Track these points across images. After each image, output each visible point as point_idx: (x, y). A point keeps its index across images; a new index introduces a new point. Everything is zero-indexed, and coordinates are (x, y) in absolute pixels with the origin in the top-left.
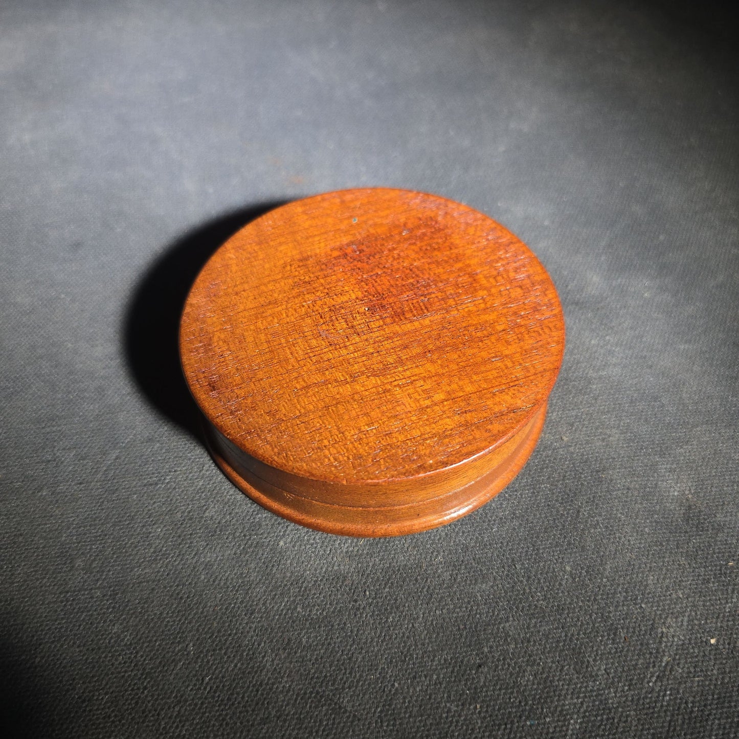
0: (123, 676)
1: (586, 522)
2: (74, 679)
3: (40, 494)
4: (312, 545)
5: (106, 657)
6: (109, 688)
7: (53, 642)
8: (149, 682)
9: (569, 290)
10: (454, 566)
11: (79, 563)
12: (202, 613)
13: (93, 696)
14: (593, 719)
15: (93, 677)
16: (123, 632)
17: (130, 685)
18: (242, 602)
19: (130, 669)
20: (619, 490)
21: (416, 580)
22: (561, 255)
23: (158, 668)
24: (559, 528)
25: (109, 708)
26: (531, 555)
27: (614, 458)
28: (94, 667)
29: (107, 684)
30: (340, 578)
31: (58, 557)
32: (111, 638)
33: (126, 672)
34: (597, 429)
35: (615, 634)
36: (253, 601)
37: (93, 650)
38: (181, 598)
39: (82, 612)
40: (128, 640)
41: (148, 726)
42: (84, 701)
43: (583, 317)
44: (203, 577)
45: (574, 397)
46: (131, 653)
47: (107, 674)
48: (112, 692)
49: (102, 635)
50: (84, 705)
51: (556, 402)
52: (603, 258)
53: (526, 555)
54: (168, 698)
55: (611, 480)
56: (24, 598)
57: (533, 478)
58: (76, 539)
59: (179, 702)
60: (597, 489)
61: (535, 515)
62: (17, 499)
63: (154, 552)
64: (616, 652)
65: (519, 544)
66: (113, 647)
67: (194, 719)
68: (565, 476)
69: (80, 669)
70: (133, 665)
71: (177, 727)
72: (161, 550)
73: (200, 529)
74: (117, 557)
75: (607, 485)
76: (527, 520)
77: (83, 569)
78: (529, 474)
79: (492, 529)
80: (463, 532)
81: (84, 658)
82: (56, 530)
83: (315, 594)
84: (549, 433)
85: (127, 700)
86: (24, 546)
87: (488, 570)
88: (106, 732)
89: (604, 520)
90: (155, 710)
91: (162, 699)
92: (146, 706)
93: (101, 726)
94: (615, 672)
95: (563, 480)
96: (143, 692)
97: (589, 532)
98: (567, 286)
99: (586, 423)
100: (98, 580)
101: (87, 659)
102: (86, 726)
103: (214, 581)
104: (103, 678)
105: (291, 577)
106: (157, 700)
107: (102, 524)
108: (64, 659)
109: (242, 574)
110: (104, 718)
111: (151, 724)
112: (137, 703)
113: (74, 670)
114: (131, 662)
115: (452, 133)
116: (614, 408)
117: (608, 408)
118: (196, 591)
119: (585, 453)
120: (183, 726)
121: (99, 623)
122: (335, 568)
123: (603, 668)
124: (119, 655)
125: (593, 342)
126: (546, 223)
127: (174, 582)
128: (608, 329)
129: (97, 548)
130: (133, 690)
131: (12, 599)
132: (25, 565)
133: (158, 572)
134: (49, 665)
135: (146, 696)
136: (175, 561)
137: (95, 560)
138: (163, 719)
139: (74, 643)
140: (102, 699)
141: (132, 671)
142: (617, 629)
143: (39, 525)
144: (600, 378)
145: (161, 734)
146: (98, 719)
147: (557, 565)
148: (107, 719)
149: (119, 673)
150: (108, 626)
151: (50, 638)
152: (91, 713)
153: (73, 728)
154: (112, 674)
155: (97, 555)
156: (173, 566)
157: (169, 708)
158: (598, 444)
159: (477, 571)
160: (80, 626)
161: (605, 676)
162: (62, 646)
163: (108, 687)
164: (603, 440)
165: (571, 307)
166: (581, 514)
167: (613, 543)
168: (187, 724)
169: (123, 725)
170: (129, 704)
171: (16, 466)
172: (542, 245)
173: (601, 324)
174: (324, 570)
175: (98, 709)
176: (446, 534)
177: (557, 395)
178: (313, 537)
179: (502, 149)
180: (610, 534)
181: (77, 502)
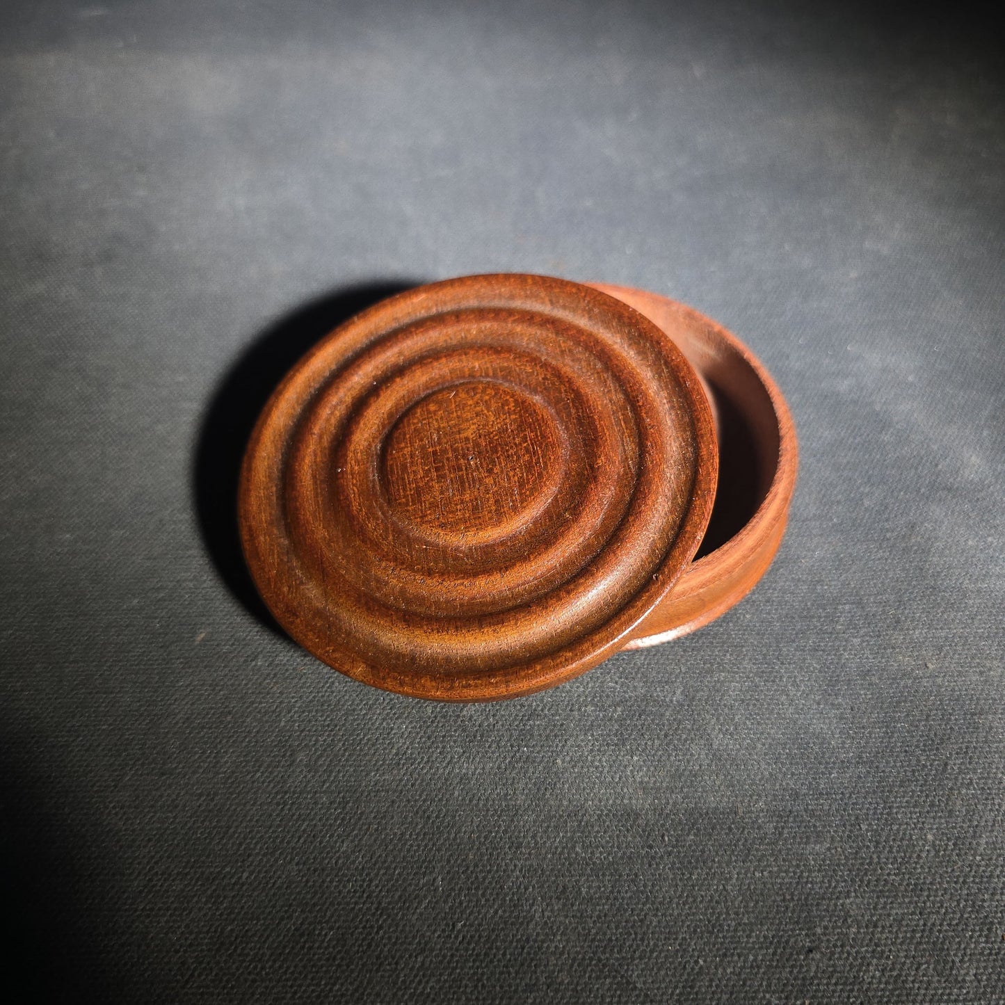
0: (354, 908)
1: (956, 779)
2: (291, 905)
3: (254, 663)
4: (597, 768)
5: (331, 882)
6: (335, 922)
7: (265, 855)
8: (385, 921)
9: (940, 471)
10: (780, 817)
11: (301, 756)
12: (455, 839)
13: (314, 929)
15: (315, 905)
16: (353, 852)
17: (361, 922)
18: (505, 832)
19: (362, 901)
21: (730, 829)
22: (930, 424)
23: (397, 904)
24: (920, 783)
25: (334, 947)
26: (882, 814)
27: (995, 700)
28: (316, 893)
29: (332, 916)
30: (631, 815)
31: (275, 746)
32: (339, 858)
33: (356, 903)
34: (973, 658)
35: (989, 930)
36: (520, 832)
37: (315, 871)
38: (429, 817)
39: (304, 820)
40: (360, 863)
41: (382, 976)
42: (302, 935)
43: (957, 509)
44: (456, 793)
45: (943, 612)
46: (364, 881)
47: (332, 904)
48: (338, 928)
49: (328, 853)
50: (302, 940)
51: (920, 617)
52: (985, 433)
53: (875, 814)
54: (409, 944)
55: (991, 728)
56: (231, 793)
57: (886, 713)
58: (298, 726)
59: (423, 951)
60: (971, 737)
61: (887, 762)
62: (225, 667)
63: (397, 754)
64: (990, 954)
65: (865, 798)
66: (340, 869)
67: (441, 975)
68: (930, 716)
69: (299, 893)
70: (365, 895)
71: (420, 982)
72: (405, 753)
73: (455, 731)
74: (349, 755)
75: (984, 734)
76: (877, 767)
77: (306, 766)
78: (881, 707)
79: (830, 774)
80: (793, 774)
81: (304, 879)
82: (274, 712)
83: (598, 832)
84: (910, 656)
85: (357, 940)
86: (232, 727)
87: (824, 826)
88: (330, 978)
89: (979, 779)
90: (393, 958)
91: (402, 944)
92: (382, 951)
93: (324, 969)
94: (988, 980)
95: (927, 720)
96: (377, 933)
97: (960, 793)
98: (937, 465)
99: (959, 648)
100: (324, 782)
101: (307, 881)
102: (304, 967)
103: (471, 801)
104: (328, 908)
105: (568, 806)
106: (395, 943)
107: (332, 711)
108: (279, 877)
109: (506, 795)
110: (328, 960)
111: (387, 974)
112: (369, 945)
113: (291, 894)
114: (364, 892)
115: (787, 247)
116: (996, 633)
117: (989, 632)
118: (448, 811)
119: (956, 688)
120: (427, 982)
121: (324, 836)
122: (626, 801)
123: (972, 972)
124: (349, 881)
125: (970, 543)
126: (911, 378)
127: (420, 796)
128: (991, 528)
129: (325, 741)
130: (364, 927)
131: (216, 794)
132: (233, 752)
133: (401, 780)
134: (260, 883)
135: (382, 938)
136: (422, 769)
137: (321, 756)
138: (403, 969)
139: (292, 859)
140: (326, 935)
141: (364, 903)
142: (992, 923)
143: (253, 703)
144: (979, 591)
145: (400, 989)
146: (319, 959)
147: (916, 831)
148: (331, 961)
149: (348, 904)
150: (336, 842)
151: (261, 849)
152: (312, 952)
153: (288, 968)
154: (339, 904)
155: (325, 750)
156: (419, 775)
157: (410, 956)
158: (974, 679)
159: (809, 827)
160: (300, 838)
161: (975, 984)
162: (276, 860)
163: (333, 920)
164: (981, 673)
165: (942, 494)
166: (949, 767)
167: (991, 810)
168: (433, 979)
169: (352, 971)
170: (359, 946)
171: (224, 624)
172: (904, 407)
173: (982, 520)
174: (611, 802)
175: (319, 948)
176: (771, 774)
177: (921, 607)
178: (598, 758)
179: (853, 274)
180: (987, 799)
181: (300, 679)
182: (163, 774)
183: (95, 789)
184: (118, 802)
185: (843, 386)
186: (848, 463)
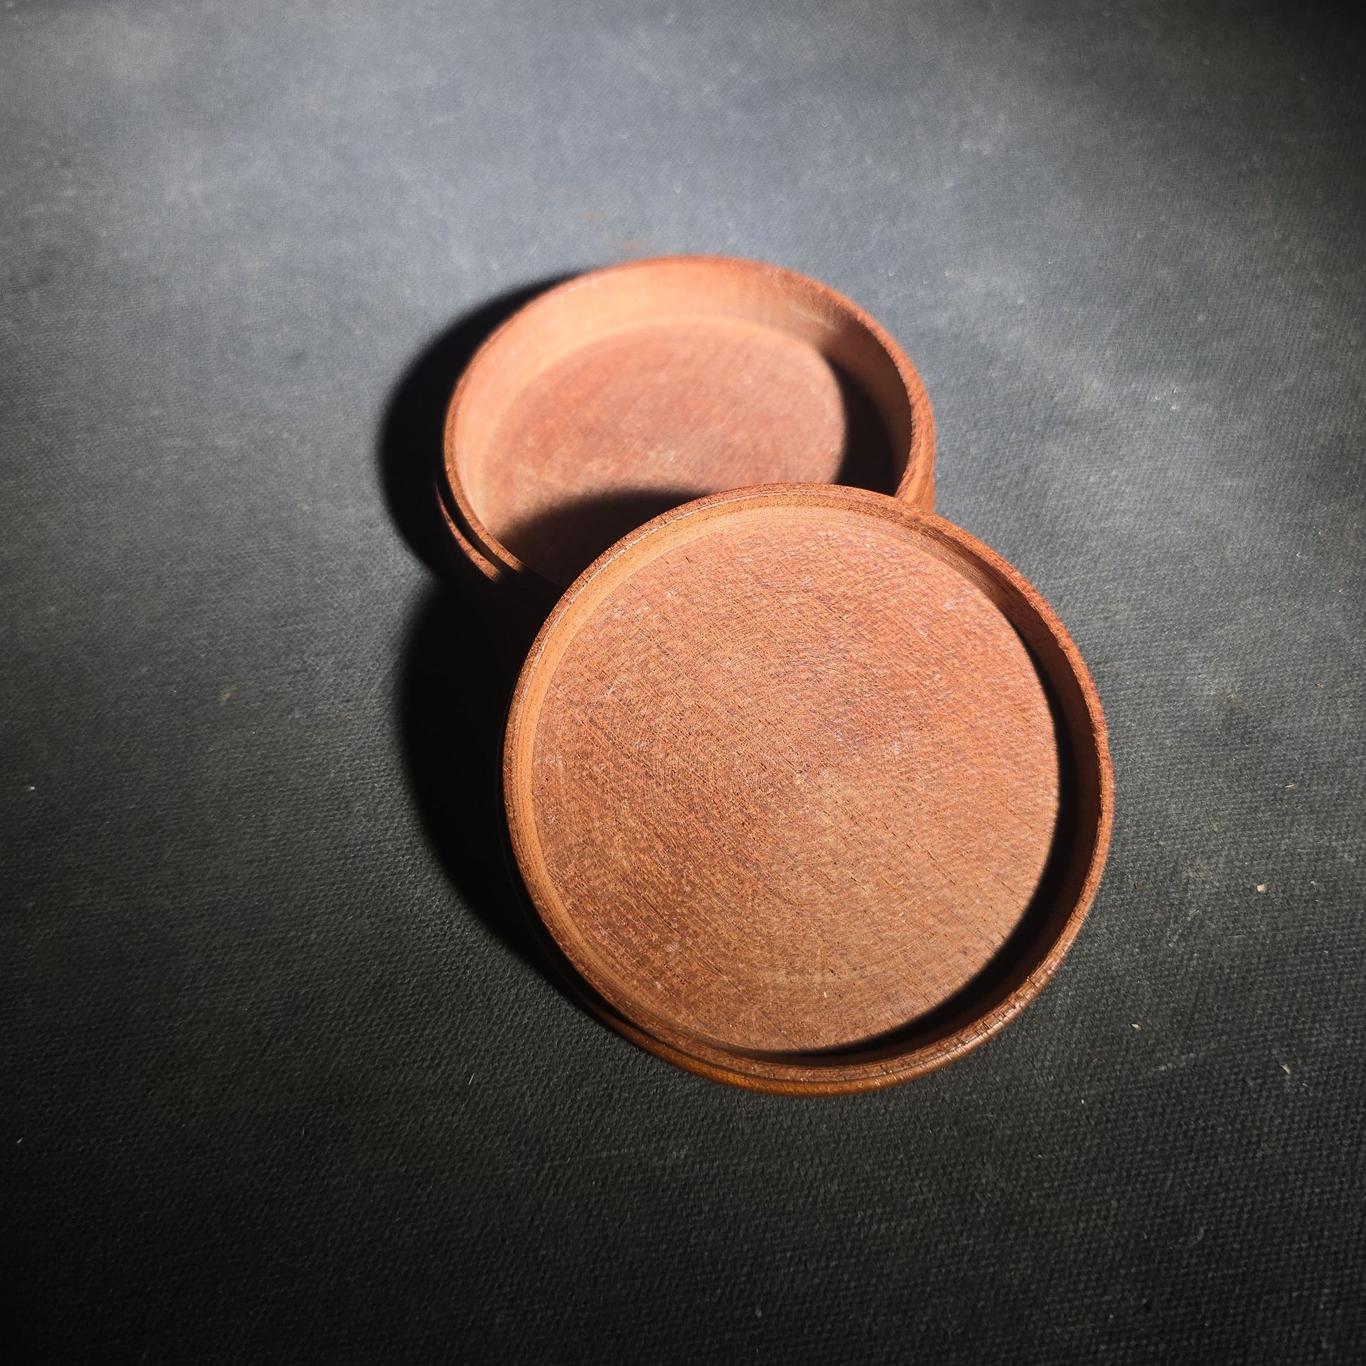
0: (435, 953)
2: (367, 959)
3: (290, 717)
5: (408, 929)
6: (418, 969)
7: (331, 913)
8: (471, 960)
9: (1056, 404)
11: (357, 806)
13: (396, 979)
14: (1089, 990)
15: (393, 955)
16: (429, 896)
17: (445, 964)
19: (445, 943)
20: (1128, 688)
22: (1044, 351)
25: (419, 993)
27: (1122, 645)
28: (393, 943)
29: (413, 963)
31: (327, 800)
32: (414, 905)
33: (438, 947)
34: (1096, 604)
35: (1121, 881)
37: (389, 921)
39: (370, 872)
40: (437, 907)
41: (475, 1014)
42: (383, 987)
43: (1077, 443)
45: (1062, 560)
46: (444, 924)
47: (411, 951)
48: (422, 974)
49: (401, 901)
50: (385, 991)
51: (1036, 569)
52: (1108, 353)
54: (501, 979)
55: (1117, 675)
56: (285, 856)
58: (351, 776)
59: (516, 982)
62: (259, 725)
64: (1123, 905)
66: (416, 916)
67: (538, 1004)
69: (374, 946)
70: (447, 938)
71: (516, 1014)
75: (1110, 683)
77: (365, 816)
81: (378, 932)
82: (321, 764)
85: (443, 983)
86: (277, 787)
88: (420, 1024)
90: (484, 994)
91: (492, 980)
92: (471, 990)
93: (411, 1016)
94: (1121, 930)
96: (464, 973)
98: (1052, 397)
99: (1081, 596)
100: (387, 829)
101: (382, 933)
102: (390, 1017)
104: (407, 957)
106: (485, 981)
108: (351, 933)
110: (414, 1007)
111: (480, 1012)
112: (458, 986)
113: (366, 948)
114: (445, 935)
115: (869, 161)
116: (1123, 574)
117: (1113, 574)
120: (524, 1013)
121: (394, 885)
123: (1104, 925)
124: (427, 926)
125: (1092, 479)
126: (1020, 301)
128: (1115, 460)
129: (382, 787)
130: (450, 970)
131: (268, 859)
132: (281, 813)
134: (330, 942)
135: (470, 977)
137: (380, 803)
138: (496, 1004)
139: (362, 913)
140: (409, 982)
141: (447, 946)
142: (1123, 874)
143: (295, 759)
144: (1102, 531)
145: (494, 1024)
146: (406, 1007)
148: (418, 1007)
149: (429, 949)
150: (408, 889)
151: (327, 908)
152: (396, 1001)
153: (372, 1020)
154: (419, 950)
155: (383, 796)
157: (503, 991)
158: (1098, 626)
160: (368, 890)
161: (1107, 936)
162: (345, 916)
163: (415, 967)
164: (1106, 618)
165: (1060, 429)
167: (1119, 760)
168: (530, 1010)
169: (442, 1014)
170: (447, 988)
171: (250, 680)
172: (1013, 335)
173: (1105, 452)
175: (404, 996)
179: (949, 184)
181: (346, 726)
182: (206, 846)
183: (133, 872)
184: (160, 881)
185: (942, 320)
186: (952, 408)
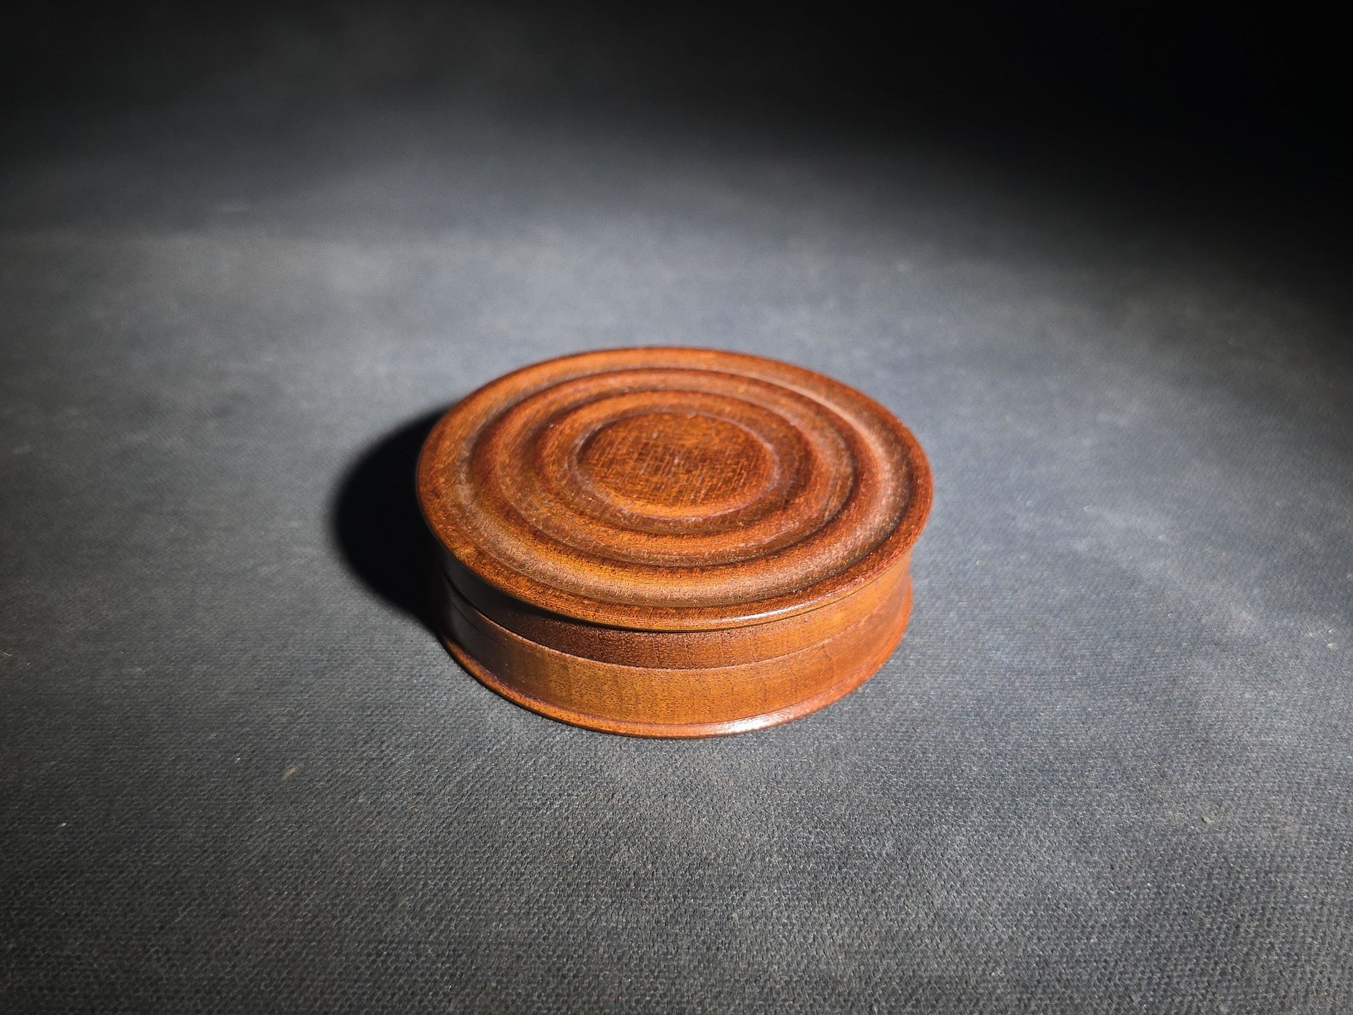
1: (1253, 943)
3: (353, 800)
4: (784, 925)
9: (1205, 626)
10: (1024, 986)
11: (404, 901)
12: (597, 1002)
18: (665, 995)
20: (1306, 902)
21: (959, 1000)
22: (1188, 581)
24: (1206, 948)
26: (1158, 984)
27: (1295, 857)
30: (829, 982)
31: (372, 889)
34: (1261, 812)
36: (682, 996)
38: (564, 976)
39: (401, 975)
43: (1228, 662)
44: (601, 950)
45: (1219, 765)
51: (1191, 770)
52: (1256, 591)
53: (1149, 984)
55: (1292, 888)
56: (311, 941)
57: (1156, 872)
58: (403, 868)
60: (1268, 897)
61: (1162, 926)
62: (316, 803)
63: (527, 903)
65: (1135, 966)
68: (1212, 874)
72: (538, 901)
73: (603, 878)
74: (465, 902)
75: (1284, 894)
76: (1149, 932)
77: (409, 912)
78: (1150, 867)
79: (1088, 939)
80: (1039, 939)
82: (374, 851)
83: (785, 1000)
84: (1181, 811)
86: (320, 867)
87: (1084, 999)
89: (1283, 943)
95: (1209, 879)
97: (1258, 958)
98: (1199, 620)
99: (1243, 802)
100: (431, 931)
103: (619, 959)
105: (746, 970)
107: (448, 852)
109: (665, 954)
115: (1009, 419)
116: (1289, 788)
117: (1279, 786)
118: (589, 970)
119: (1244, 844)
121: (426, 994)
122: (823, 967)
125: (1247, 695)
126: (1162, 538)
127: (554, 951)
128: (1272, 681)
129: (436, 884)
131: (290, 941)
132: (317, 894)
133: (530, 932)
136: (558, 920)
137: (430, 901)
143: (347, 842)
144: (1263, 744)
147: (1205, 1003)
150: (440, 1001)
155: (435, 895)
156: (554, 927)
158: (1265, 834)
159: (1064, 1000)
160: (393, 995)
164: (1274, 828)
165: (1209, 648)
166: (1242, 930)
167: (1301, 979)
171: (320, 759)
172: (1156, 565)
173: (1260, 674)
174: (803, 967)
176: (1011, 939)
177: (1191, 760)
178: (786, 914)
179: (1087, 442)
180: (1295, 966)
181: (410, 818)
182: (224, 916)
183: (135, 930)
184: (162, 946)
185: (1081, 546)
186: (1092, 618)
